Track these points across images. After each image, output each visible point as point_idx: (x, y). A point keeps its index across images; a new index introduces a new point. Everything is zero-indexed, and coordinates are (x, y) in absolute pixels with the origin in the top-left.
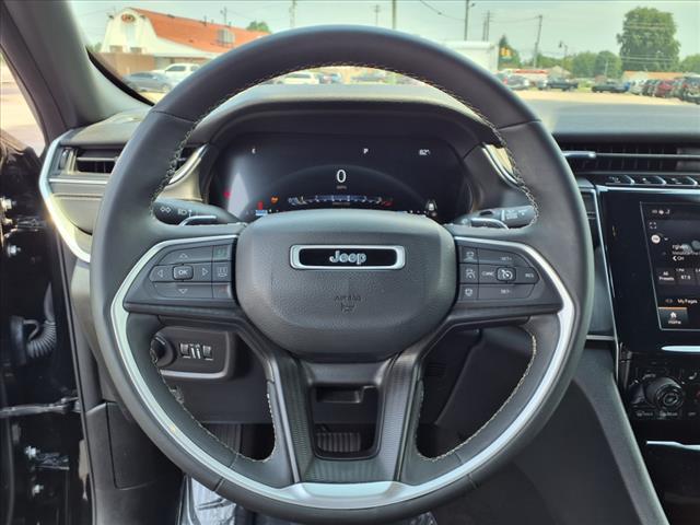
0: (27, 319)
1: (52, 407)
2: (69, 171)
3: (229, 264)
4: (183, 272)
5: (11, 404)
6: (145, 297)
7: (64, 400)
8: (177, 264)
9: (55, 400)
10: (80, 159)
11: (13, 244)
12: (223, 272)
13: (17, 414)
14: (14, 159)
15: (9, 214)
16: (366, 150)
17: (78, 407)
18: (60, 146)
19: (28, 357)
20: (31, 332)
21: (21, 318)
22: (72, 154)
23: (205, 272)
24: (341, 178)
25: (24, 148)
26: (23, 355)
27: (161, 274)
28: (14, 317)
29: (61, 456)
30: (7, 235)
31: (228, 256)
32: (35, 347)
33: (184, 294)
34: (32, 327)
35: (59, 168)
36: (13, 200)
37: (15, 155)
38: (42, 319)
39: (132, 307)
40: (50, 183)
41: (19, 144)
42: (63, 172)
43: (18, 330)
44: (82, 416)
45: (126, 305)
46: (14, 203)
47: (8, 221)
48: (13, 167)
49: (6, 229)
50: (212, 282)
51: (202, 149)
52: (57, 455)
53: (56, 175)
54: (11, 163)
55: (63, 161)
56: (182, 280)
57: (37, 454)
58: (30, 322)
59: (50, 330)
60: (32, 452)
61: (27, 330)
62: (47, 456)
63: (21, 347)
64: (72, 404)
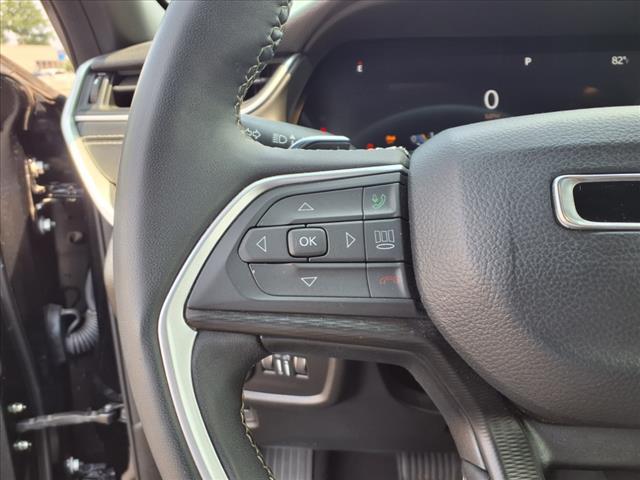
0: (65, 307)
1: (93, 416)
2: (103, 104)
3: (397, 222)
4: (308, 241)
5: (48, 412)
6: (229, 296)
7: (108, 407)
8: (295, 225)
9: (98, 407)
10: (117, 88)
11: (46, 217)
12: (387, 242)
13: (54, 425)
14: (43, 109)
15: (40, 180)
16: (528, 61)
17: (124, 417)
18: (92, 72)
19: (67, 353)
20: (69, 324)
21: (59, 307)
22: (106, 81)
23: (350, 241)
24: (491, 102)
25: (55, 95)
26: (61, 351)
27: (262, 244)
28: (51, 306)
29: (108, 467)
30: (39, 206)
31: (393, 208)
32: (75, 341)
33: (310, 288)
34: (69, 319)
35: (90, 102)
36: (45, 162)
37: (45, 104)
38: (84, 308)
39: (203, 317)
40: (77, 123)
41: (49, 90)
42: (94, 107)
43: (54, 321)
44: (129, 426)
45: (191, 314)
46: (47, 166)
47: (39, 188)
48: (42, 121)
49: (38, 198)
50: (365, 263)
51: (289, 61)
52: (103, 466)
53: (84, 111)
54: (41, 115)
55: (94, 93)
56: (305, 257)
57: (80, 467)
58: (69, 312)
59: (92, 323)
60: (74, 465)
61: (66, 321)
62: (92, 467)
63: (58, 342)
64: (117, 413)
